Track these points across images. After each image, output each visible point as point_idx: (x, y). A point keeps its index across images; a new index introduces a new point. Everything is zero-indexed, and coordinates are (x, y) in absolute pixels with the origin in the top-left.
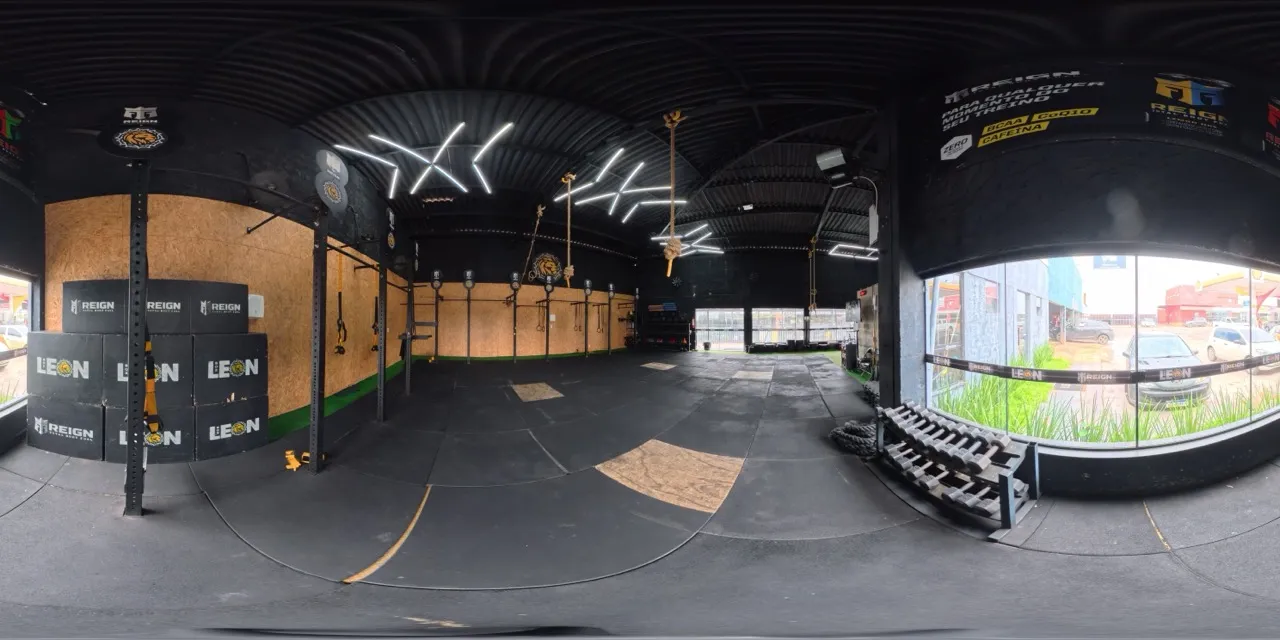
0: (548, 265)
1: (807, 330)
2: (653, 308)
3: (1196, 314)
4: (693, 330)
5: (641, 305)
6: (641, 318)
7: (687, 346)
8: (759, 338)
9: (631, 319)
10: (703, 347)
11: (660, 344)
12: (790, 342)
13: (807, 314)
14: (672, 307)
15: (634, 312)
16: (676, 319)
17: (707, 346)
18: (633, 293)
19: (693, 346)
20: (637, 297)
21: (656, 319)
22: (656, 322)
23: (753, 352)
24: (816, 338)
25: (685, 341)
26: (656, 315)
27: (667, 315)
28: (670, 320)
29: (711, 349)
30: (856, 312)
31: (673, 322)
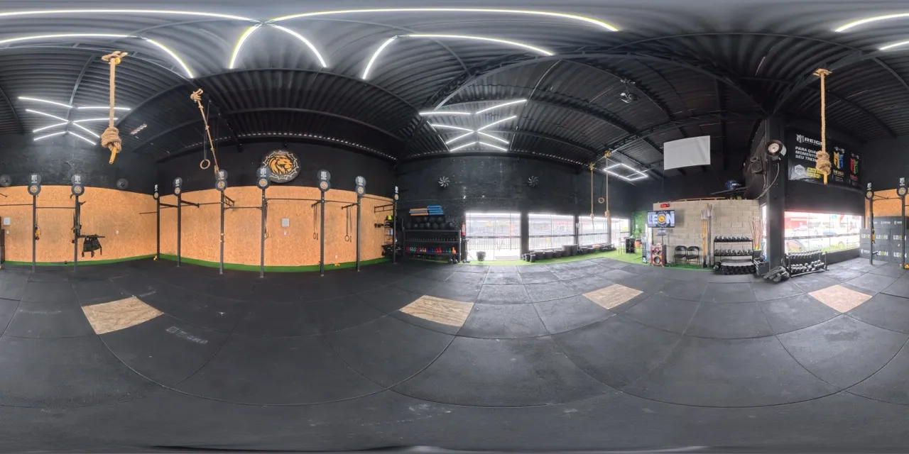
0: (282, 162)
1: (576, 235)
2: (414, 212)
3: (801, 224)
4: (463, 237)
5: (401, 209)
6: (401, 223)
7: (457, 257)
8: (536, 246)
9: (390, 224)
10: (476, 258)
11: (422, 254)
12: (566, 247)
13: (576, 220)
14: (438, 210)
15: (392, 217)
16: (443, 225)
17: (481, 256)
18: (391, 195)
19: (464, 256)
20: (397, 197)
21: (419, 224)
22: (418, 228)
23: (528, 261)
24: (584, 242)
25: (454, 251)
26: (419, 220)
27: (432, 219)
28: (436, 225)
29: (486, 259)
30: (670, 219)
31: (439, 229)
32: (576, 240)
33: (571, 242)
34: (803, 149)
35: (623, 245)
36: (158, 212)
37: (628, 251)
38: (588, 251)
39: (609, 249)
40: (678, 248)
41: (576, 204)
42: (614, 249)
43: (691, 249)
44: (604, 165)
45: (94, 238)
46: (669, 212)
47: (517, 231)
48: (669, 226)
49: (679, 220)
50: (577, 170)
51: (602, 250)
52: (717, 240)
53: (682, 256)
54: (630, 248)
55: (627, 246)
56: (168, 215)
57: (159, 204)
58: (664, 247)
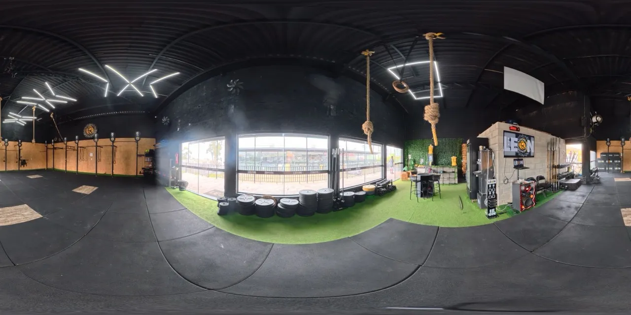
0: (91, 129)
36: (47, 152)
45: (24, 161)
56: (50, 152)
57: (47, 148)
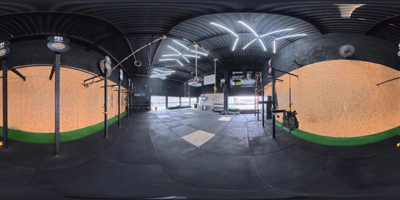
1: (180, 103)
2: (136, 95)
4: (150, 103)
8: (170, 105)
10: (154, 109)
11: (139, 109)
12: (178, 106)
13: (180, 98)
14: (143, 95)
17: (156, 108)
19: (151, 108)
21: (137, 99)
22: (137, 100)
23: (168, 109)
24: (183, 105)
25: (149, 107)
26: (137, 97)
27: (142, 98)
28: (143, 99)
29: (157, 109)
30: (204, 98)
31: (144, 100)
32: (180, 104)
33: (178, 104)
34: (235, 76)
35: (194, 106)
37: (195, 107)
38: (184, 107)
39: (190, 107)
40: (207, 106)
41: (180, 94)
42: (191, 107)
43: (209, 106)
44: (188, 82)
46: (204, 97)
47: (165, 101)
48: (204, 100)
49: (207, 99)
50: (180, 83)
51: (187, 107)
52: (215, 104)
53: (207, 108)
54: (196, 106)
55: (195, 106)
58: (203, 106)
